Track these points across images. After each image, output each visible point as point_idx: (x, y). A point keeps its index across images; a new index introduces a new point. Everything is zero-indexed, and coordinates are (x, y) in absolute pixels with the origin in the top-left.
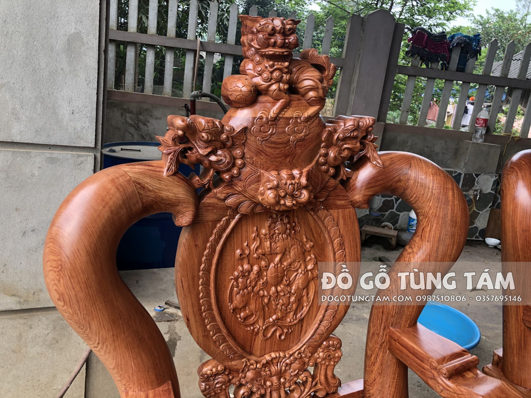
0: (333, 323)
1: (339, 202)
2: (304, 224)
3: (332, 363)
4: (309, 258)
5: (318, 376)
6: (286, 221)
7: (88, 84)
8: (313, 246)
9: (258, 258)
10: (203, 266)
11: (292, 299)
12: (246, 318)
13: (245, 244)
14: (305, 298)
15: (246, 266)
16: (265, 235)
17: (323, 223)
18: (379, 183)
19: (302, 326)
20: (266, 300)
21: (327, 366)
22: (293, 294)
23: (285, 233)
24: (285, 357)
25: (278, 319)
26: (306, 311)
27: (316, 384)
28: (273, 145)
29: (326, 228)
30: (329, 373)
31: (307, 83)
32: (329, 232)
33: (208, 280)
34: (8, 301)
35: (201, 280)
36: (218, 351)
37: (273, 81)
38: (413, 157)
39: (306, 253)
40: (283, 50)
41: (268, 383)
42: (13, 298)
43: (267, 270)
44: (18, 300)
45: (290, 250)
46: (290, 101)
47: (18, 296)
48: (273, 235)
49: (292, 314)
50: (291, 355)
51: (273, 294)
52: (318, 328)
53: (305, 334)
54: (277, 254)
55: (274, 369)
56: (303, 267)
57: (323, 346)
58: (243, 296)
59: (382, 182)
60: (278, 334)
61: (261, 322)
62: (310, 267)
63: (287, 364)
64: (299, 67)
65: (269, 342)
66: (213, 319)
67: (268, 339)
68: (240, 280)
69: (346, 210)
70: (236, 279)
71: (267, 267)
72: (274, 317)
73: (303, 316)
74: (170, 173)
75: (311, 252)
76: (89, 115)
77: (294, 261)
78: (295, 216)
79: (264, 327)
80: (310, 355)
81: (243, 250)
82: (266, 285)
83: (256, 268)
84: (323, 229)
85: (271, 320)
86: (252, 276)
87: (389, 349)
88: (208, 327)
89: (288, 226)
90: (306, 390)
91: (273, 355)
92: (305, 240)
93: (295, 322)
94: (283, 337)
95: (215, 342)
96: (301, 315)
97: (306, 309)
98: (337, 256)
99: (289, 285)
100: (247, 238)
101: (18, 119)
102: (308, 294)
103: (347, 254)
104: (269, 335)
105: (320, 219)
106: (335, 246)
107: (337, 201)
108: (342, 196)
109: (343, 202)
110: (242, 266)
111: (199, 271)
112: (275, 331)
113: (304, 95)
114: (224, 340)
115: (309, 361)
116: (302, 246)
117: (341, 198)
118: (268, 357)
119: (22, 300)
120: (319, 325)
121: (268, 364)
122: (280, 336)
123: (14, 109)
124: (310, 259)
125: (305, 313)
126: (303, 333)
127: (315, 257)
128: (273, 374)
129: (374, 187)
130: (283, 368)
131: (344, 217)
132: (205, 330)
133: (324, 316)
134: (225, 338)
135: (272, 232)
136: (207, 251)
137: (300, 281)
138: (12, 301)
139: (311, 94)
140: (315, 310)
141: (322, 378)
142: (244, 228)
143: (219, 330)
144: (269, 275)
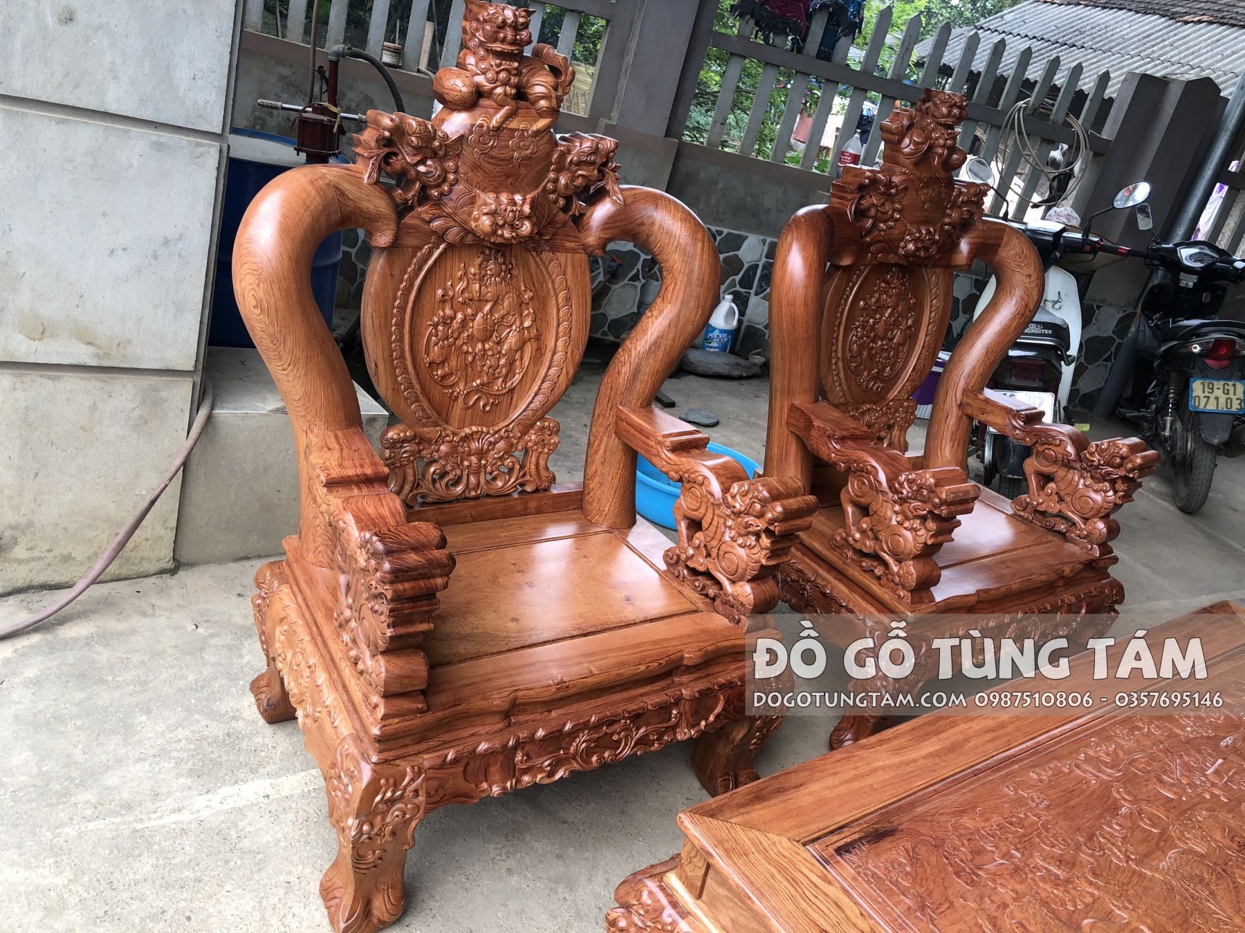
0: (551, 399)
1: (568, 244)
2: (524, 267)
3: (546, 450)
4: (526, 312)
5: (528, 465)
6: (501, 260)
7: (218, 37)
8: (532, 298)
9: (464, 303)
10: (398, 301)
11: (502, 362)
12: (443, 377)
13: (449, 283)
14: (518, 363)
15: (448, 311)
16: (475, 275)
17: (547, 269)
18: (618, 224)
19: (512, 398)
20: (470, 359)
21: (540, 453)
22: (504, 355)
23: (499, 276)
24: (488, 433)
25: (483, 384)
26: (519, 379)
27: (524, 475)
28: (493, 161)
29: (550, 276)
30: (542, 462)
31: (539, 89)
32: (553, 282)
33: (403, 320)
35: (395, 320)
36: (409, 411)
37: (498, 84)
38: (662, 196)
39: (523, 305)
40: (514, 48)
41: (466, 463)
42: (89, 347)
43: (473, 320)
44: (96, 351)
45: (503, 298)
46: (517, 109)
47: (95, 345)
48: (484, 276)
49: (500, 380)
50: (496, 432)
51: (480, 351)
52: (531, 402)
53: (515, 408)
54: (487, 301)
55: (475, 445)
56: (518, 322)
57: (536, 427)
58: (443, 348)
59: (622, 223)
60: (481, 404)
61: (462, 386)
62: (527, 324)
63: (490, 442)
64: (530, 68)
65: (469, 412)
66: (405, 371)
67: (468, 408)
68: (440, 328)
69: (576, 255)
70: (436, 326)
71: (474, 315)
72: (478, 382)
73: (514, 385)
74: (372, 181)
75: (530, 305)
76: (217, 85)
77: (508, 314)
79: (465, 392)
80: (519, 435)
81: (445, 290)
82: (470, 337)
83: (460, 316)
84: (547, 277)
85: (474, 384)
86: (455, 325)
87: (615, 433)
88: (399, 378)
89: (503, 267)
90: (512, 480)
91: (474, 428)
92: (523, 288)
93: (504, 391)
94: (488, 408)
95: (406, 399)
96: (512, 384)
97: (518, 377)
98: (561, 314)
99: (500, 343)
100: (451, 276)
101: (116, 78)
102: (522, 359)
103: (574, 312)
104: (471, 403)
105: (543, 263)
106: (560, 300)
107: (566, 242)
108: (573, 236)
109: (573, 245)
110: (444, 311)
111: (393, 308)
112: (478, 399)
113: (533, 103)
114: (417, 400)
115: (517, 443)
116: (519, 296)
117: (571, 238)
118: (467, 430)
120: (533, 399)
121: (466, 438)
122: (484, 406)
123: (112, 63)
124: (528, 314)
125: (517, 382)
126: (512, 407)
127: (534, 312)
128: (473, 451)
129: (611, 228)
130: (486, 447)
131: (573, 265)
132: (395, 382)
133: (539, 389)
134: (417, 397)
135: (483, 272)
136: (404, 284)
137: (514, 340)
139: (543, 103)
140: (529, 380)
141: (533, 467)
142: (449, 263)
143: (411, 386)
144: (476, 327)
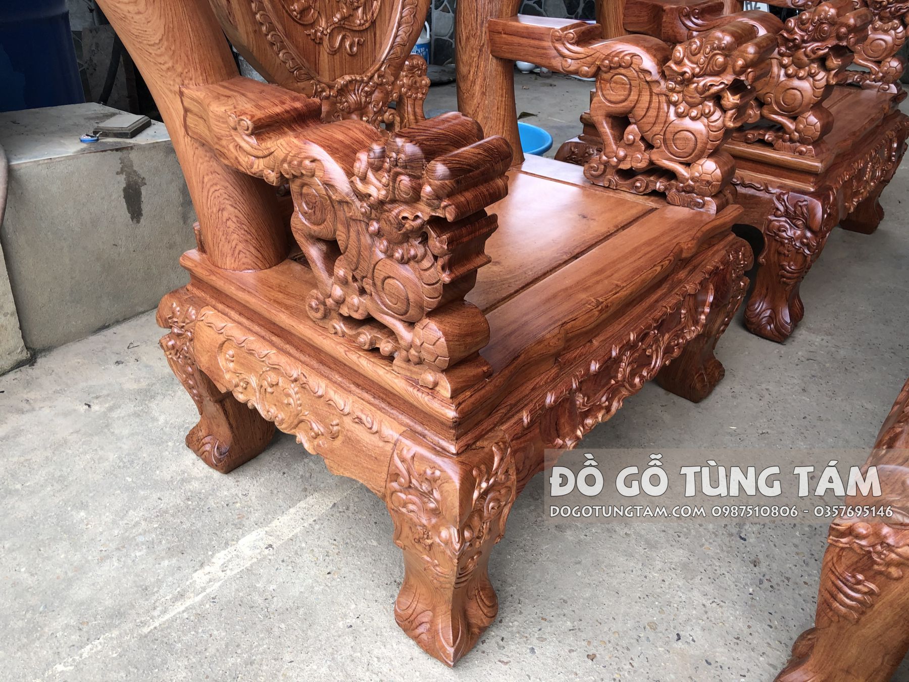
0: (415, 28)
3: (419, 95)
12: (302, 13)
19: (375, 34)
21: (415, 99)
24: (362, 81)
25: (344, 18)
30: (418, 110)
36: (278, 61)
49: (360, 10)
50: (370, 79)
52: (396, 36)
53: (380, 47)
55: (352, 98)
57: (405, 68)
60: (347, 44)
61: (323, 23)
63: (366, 92)
65: (337, 57)
67: (336, 53)
72: (338, 16)
79: (329, 31)
80: (392, 79)
85: (336, 19)
87: (491, 51)
88: (258, 16)
91: (348, 78)
93: (367, 26)
94: (355, 50)
95: (272, 44)
96: (373, 15)
97: (376, 5)
104: (337, 45)
112: (343, 38)
114: (283, 45)
115: (392, 90)
118: (341, 81)
120: (398, 30)
121: (343, 91)
122: (351, 46)
128: (352, 107)
130: (363, 99)
132: (255, 22)
133: (401, 17)
134: (282, 41)
140: (388, 8)
143: (272, 28)
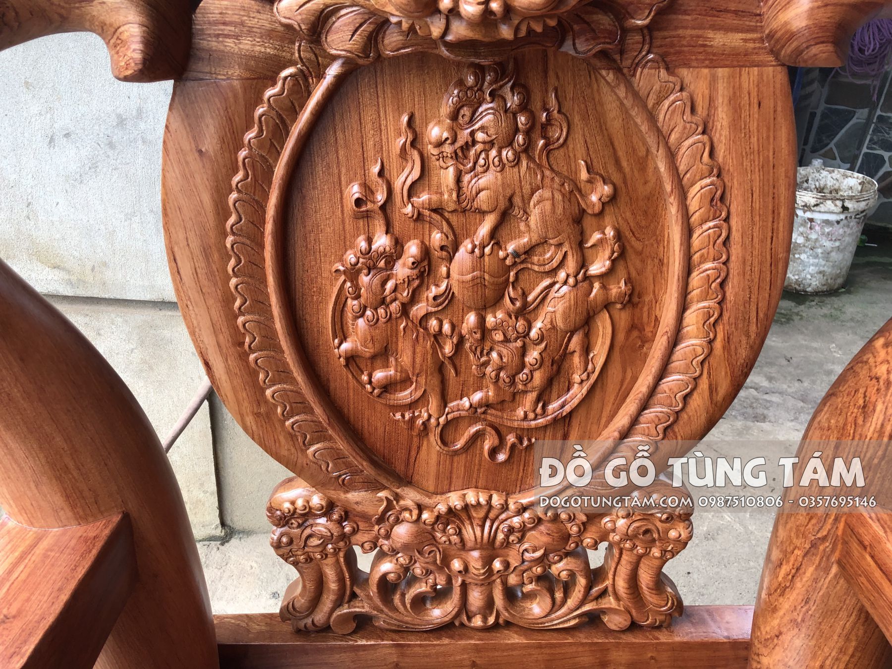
1: (719, 40)
2: (585, 118)
3: (656, 552)
4: (597, 236)
5: (610, 576)
6: (513, 101)
9: (419, 218)
10: (232, 219)
11: (533, 356)
13: (376, 169)
14: (577, 360)
17: (652, 118)
20: (448, 349)
21: (640, 557)
22: (537, 343)
23: (510, 144)
24: (505, 508)
25: (486, 405)
26: (579, 397)
27: (604, 593)
29: (662, 137)
30: (645, 577)
32: (672, 156)
33: (257, 264)
34: (50, 278)
35: (232, 262)
36: (305, 461)
39: (588, 222)
41: (457, 565)
42: (56, 271)
43: (451, 259)
44: (67, 277)
47: (64, 269)
49: (531, 397)
50: (524, 509)
51: (471, 332)
55: (470, 532)
56: (571, 264)
60: (487, 446)
62: (597, 268)
63: (511, 530)
65: (459, 460)
66: (283, 374)
67: (456, 453)
69: (745, 71)
71: (451, 250)
72: (477, 397)
73: (567, 408)
75: (608, 219)
77: (543, 242)
78: (551, 88)
79: (442, 420)
80: (585, 518)
81: (368, 190)
82: (447, 300)
84: (651, 140)
85: (466, 402)
88: (268, 392)
89: (522, 119)
90: (571, 603)
91: (470, 497)
93: (541, 421)
94: (502, 457)
95: (292, 435)
96: (562, 406)
97: (577, 393)
98: (696, 241)
99: (526, 312)
100: (380, 148)
102: (587, 349)
103: (736, 236)
104: (460, 445)
105: (639, 99)
106: (694, 204)
107: (710, 34)
108: (736, 12)
109: (735, 40)
112: (478, 437)
115: (581, 533)
117: (730, 20)
118: (455, 500)
119: (74, 278)
121: (454, 516)
122: (493, 452)
124: (601, 242)
125: (576, 401)
127: (619, 236)
130: (501, 536)
131: (734, 102)
132: (259, 399)
133: (635, 422)
134: (322, 430)
136: (240, 175)
137: (560, 307)
138: (56, 278)
140: (610, 397)
141: (621, 585)
142: (369, 116)
143: (302, 407)
144: (454, 275)
